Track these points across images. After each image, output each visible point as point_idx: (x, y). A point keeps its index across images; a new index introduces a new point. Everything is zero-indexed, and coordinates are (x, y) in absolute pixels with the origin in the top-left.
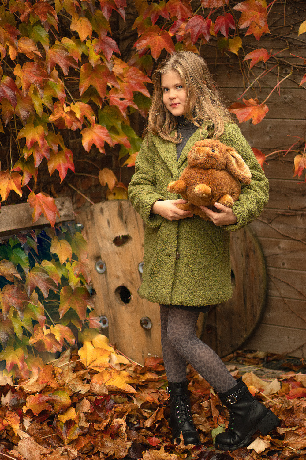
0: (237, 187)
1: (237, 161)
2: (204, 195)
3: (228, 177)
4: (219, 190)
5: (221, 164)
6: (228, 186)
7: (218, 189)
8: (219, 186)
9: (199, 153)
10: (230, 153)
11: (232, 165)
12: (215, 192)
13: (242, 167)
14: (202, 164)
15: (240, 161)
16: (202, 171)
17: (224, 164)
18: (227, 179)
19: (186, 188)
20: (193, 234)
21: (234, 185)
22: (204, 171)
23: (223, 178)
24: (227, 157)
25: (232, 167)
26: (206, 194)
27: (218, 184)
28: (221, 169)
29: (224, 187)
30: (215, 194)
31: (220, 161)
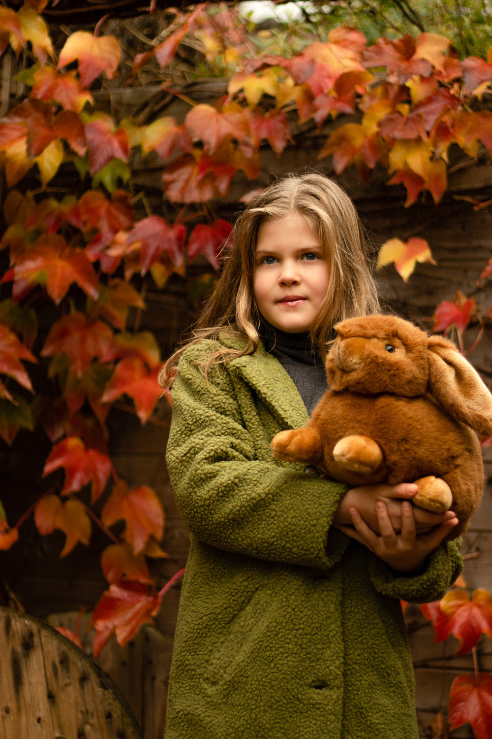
0: (461, 444)
1: (459, 375)
2: (356, 466)
3: (433, 418)
4: (406, 450)
5: (410, 382)
6: (432, 441)
7: (403, 449)
8: (405, 440)
9: (351, 354)
10: (439, 354)
11: (446, 385)
12: (394, 458)
13: (471, 392)
14: (358, 383)
15: (467, 374)
16: (360, 402)
17: (421, 381)
18: (431, 422)
19: (322, 447)
20: (374, 631)
21: (452, 439)
22: (364, 402)
23: (417, 421)
24: (430, 364)
25: (443, 391)
26: (361, 463)
27: (401, 434)
28: (411, 395)
29: (419, 443)
30: (395, 464)
31: (408, 376)
